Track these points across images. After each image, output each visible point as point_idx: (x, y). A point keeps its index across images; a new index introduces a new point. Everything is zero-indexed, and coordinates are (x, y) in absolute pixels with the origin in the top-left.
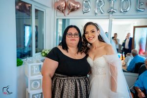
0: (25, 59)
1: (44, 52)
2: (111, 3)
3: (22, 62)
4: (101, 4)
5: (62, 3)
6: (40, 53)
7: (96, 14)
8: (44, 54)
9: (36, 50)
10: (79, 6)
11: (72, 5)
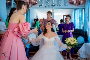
2: (53, 1)
4: (48, 2)
5: (28, 1)
7: (46, 6)
10: (37, 2)
11: (33, 2)
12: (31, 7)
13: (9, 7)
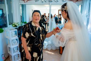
0: (4, 29)
1: (14, 24)
3: (3, 30)
6: (12, 25)
7: (43, 2)
8: (14, 26)
9: (9, 23)
12: (27, 2)
13: (2, 1)
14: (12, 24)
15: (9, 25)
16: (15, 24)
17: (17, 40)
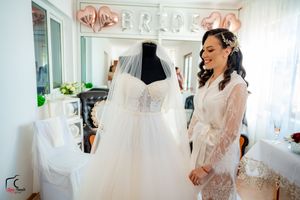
1: (65, 88)
6: (58, 89)
8: (64, 91)
9: (54, 83)
11: (106, 17)
12: (99, 30)
14: (59, 87)
15: (54, 88)
16: (68, 87)
17: (78, 125)
